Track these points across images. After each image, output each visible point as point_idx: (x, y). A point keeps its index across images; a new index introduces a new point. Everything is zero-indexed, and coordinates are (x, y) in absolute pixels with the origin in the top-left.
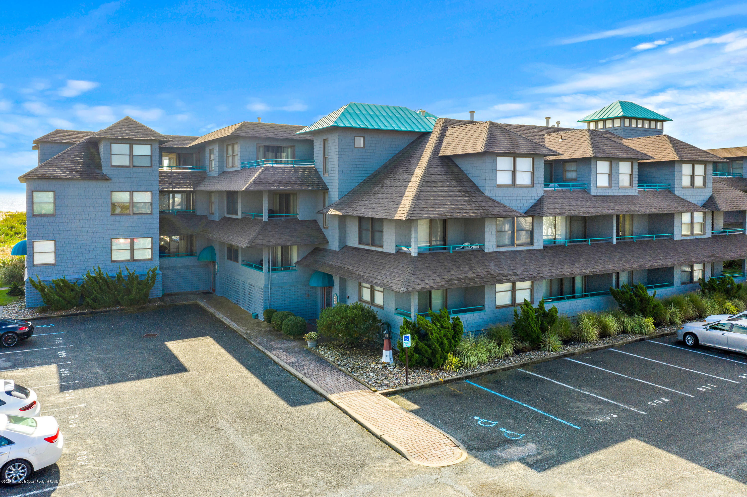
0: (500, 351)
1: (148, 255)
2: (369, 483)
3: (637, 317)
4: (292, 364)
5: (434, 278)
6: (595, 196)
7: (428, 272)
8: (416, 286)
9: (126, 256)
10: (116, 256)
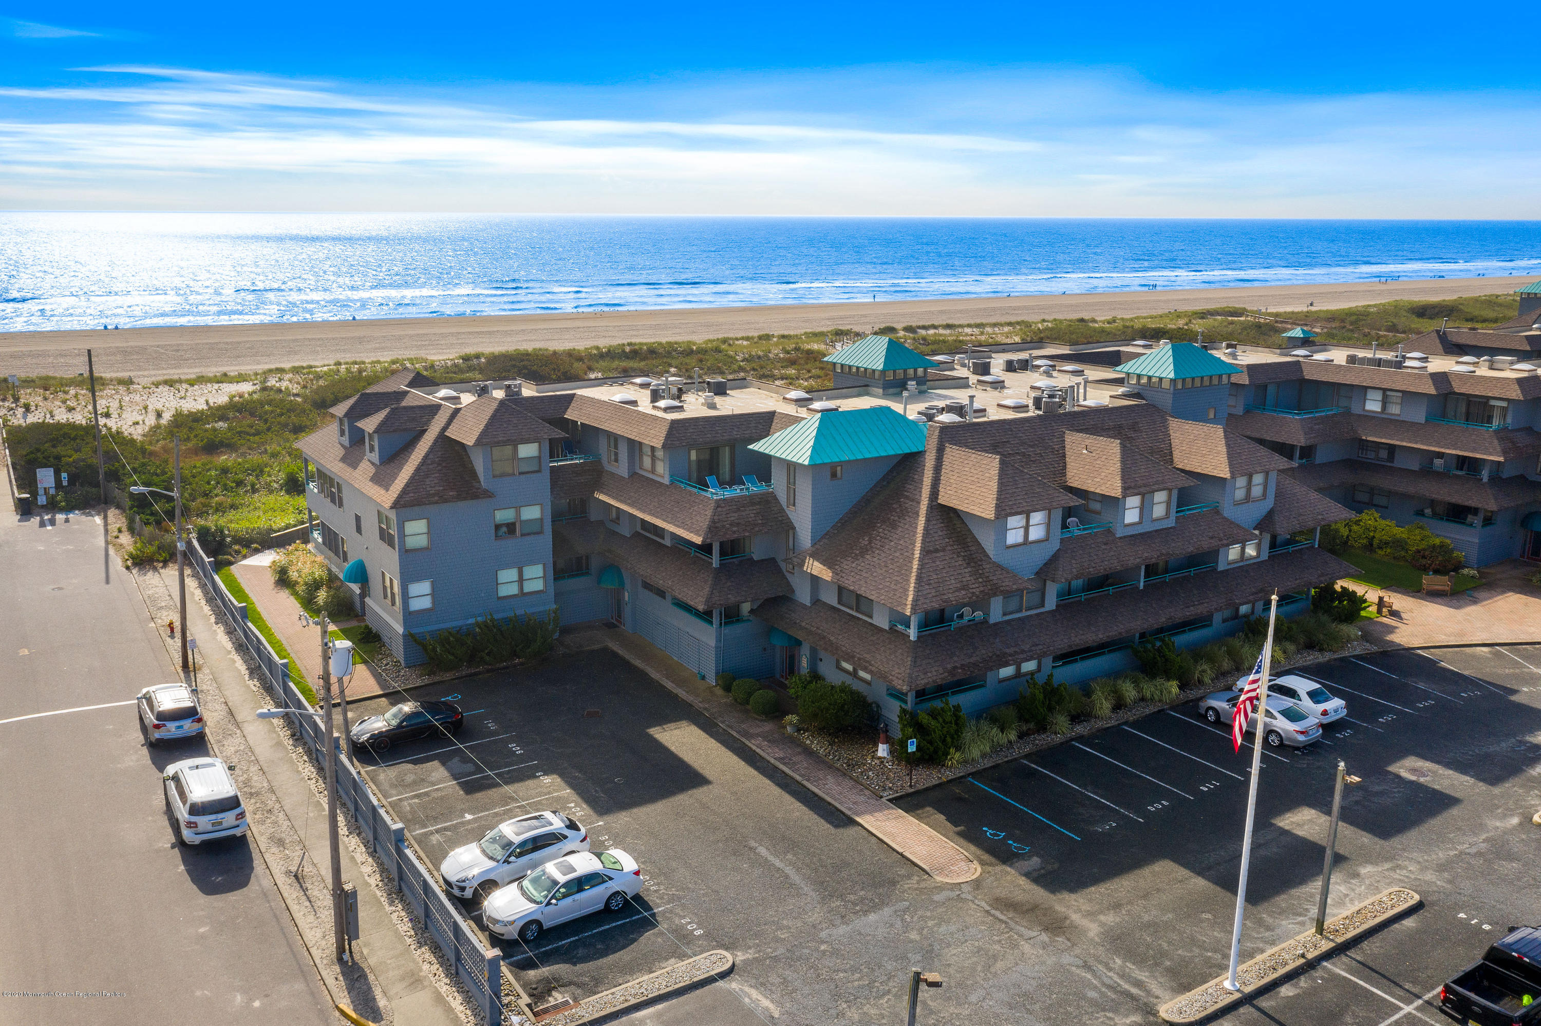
0: (1002, 738)
1: (538, 585)
2: (905, 900)
3: (1159, 681)
4: (780, 759)
5: (936, 668)
6: (1121, 538)
7: (930, 661)
8: (918, 682)
9: (513, 590)
10: (504, 591)
